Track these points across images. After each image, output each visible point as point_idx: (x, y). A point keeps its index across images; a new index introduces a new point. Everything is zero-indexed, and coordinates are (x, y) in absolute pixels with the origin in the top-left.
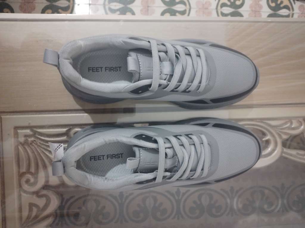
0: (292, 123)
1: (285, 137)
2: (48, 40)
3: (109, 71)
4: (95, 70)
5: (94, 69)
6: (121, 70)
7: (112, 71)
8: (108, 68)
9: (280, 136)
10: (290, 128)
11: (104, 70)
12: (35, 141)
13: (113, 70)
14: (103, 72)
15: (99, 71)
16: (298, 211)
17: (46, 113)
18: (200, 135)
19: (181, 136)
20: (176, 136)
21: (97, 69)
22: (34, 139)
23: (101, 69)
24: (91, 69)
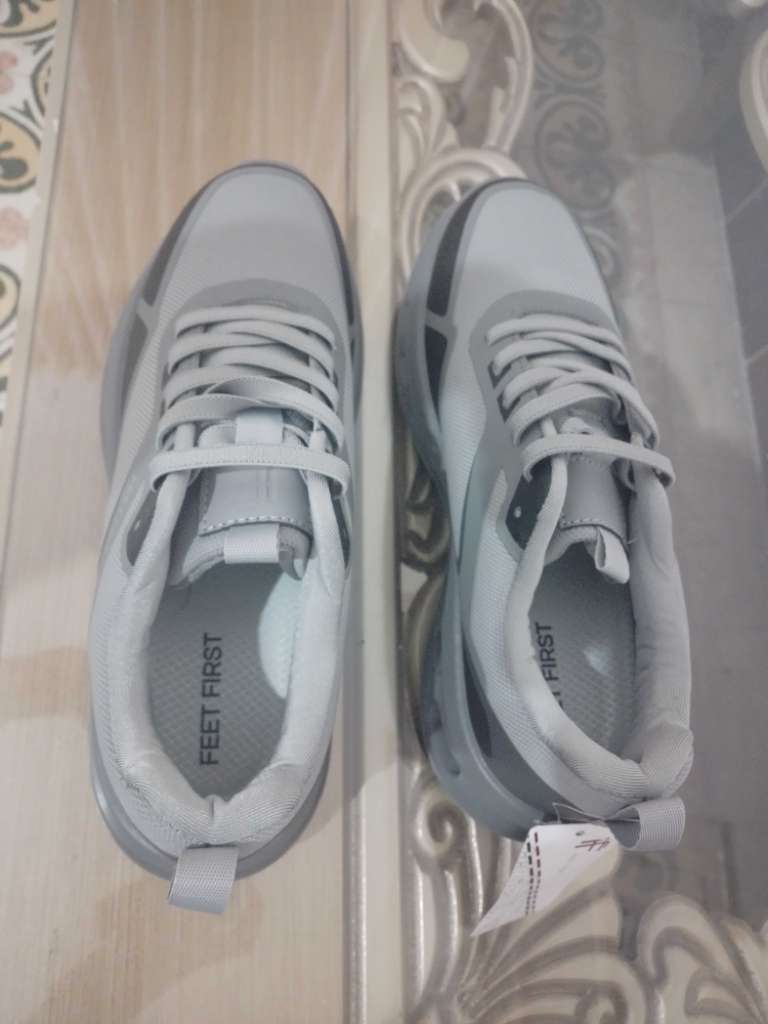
0: (411, 111)
1: (451, 136)
2: (51, 952)
3: (218, 681)
4: (213, 736)
5: (206, 742)
6: (217, 635)
7: (217, 670)
8: (208, 685)
9: (449, 150)
10: (425, 117)
11: (213, 700)
12: (460, 1000)
13: (214, 667)
14: (218, 707)
15: (218, 722)
16: (613, 185)
17: (354, 954)
18: (489, 343)
19: (501, 399)
20: (506, 413)
21: (206, 728)
22: (455, 998)
23: (210, 712)
24: (205, 752)
